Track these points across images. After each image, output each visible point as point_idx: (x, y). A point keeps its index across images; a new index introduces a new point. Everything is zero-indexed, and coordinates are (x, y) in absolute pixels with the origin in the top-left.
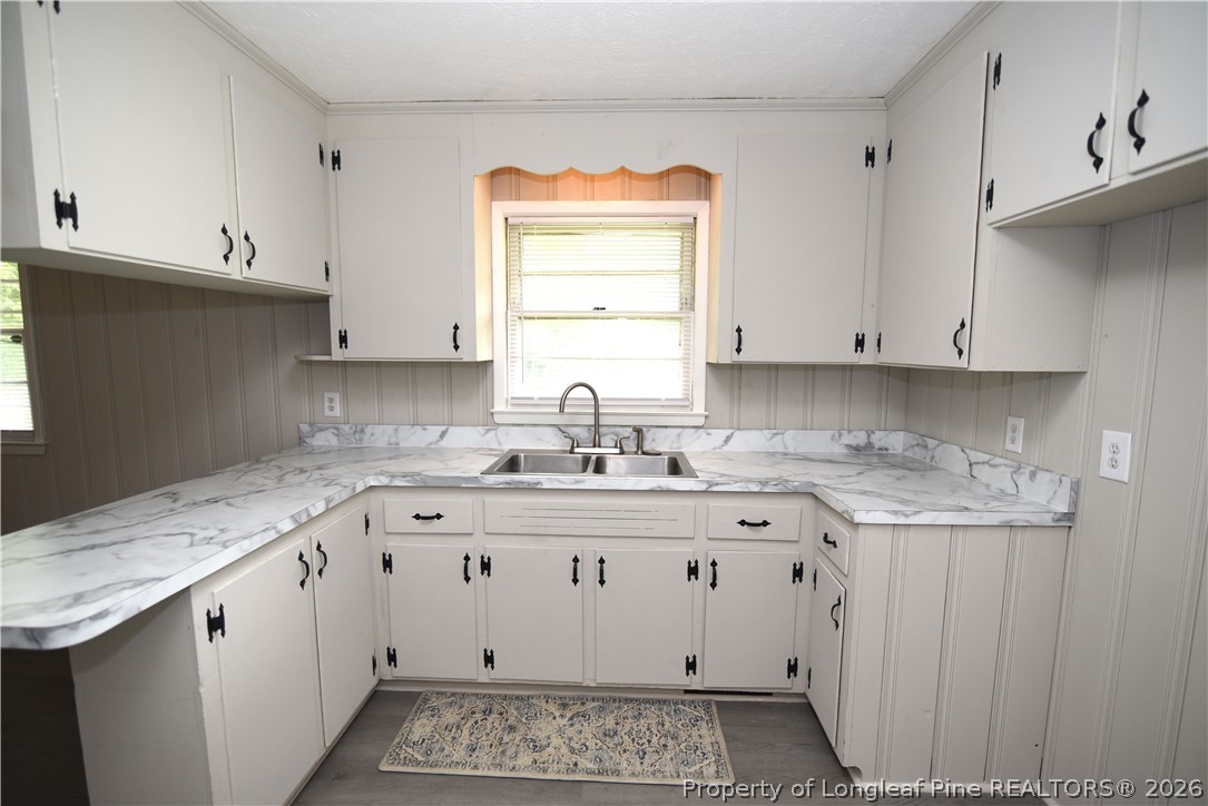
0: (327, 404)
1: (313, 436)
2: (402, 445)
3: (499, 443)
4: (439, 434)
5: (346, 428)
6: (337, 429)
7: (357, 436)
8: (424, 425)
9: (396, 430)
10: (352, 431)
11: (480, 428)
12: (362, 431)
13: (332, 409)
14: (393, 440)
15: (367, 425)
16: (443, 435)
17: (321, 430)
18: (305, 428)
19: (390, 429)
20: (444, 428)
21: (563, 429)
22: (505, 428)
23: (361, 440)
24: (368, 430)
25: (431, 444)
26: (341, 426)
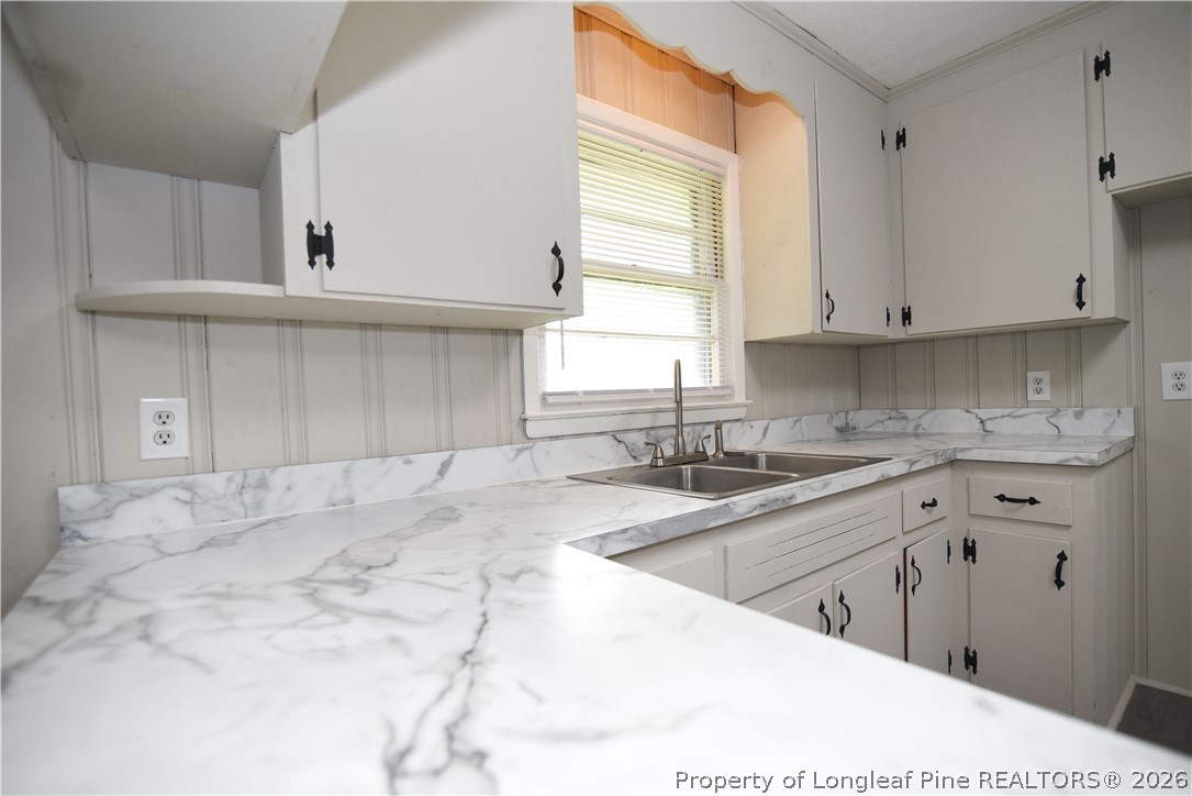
0: (149, 428)
1: (109, 516)
2: (359, 502)
3: (537, 471)
4: (437, 467)
5: (216, 483)
6: (189, 488)
7: (248, 497)
8: (405, 454)
9: (347, 471)
10: (233, 487)
11: (507, 448)
12: (263, 484)
13: (164, 439)
14: (341, 494)
15: (274, 468)
16: (444, 468)
17: (135, 496)
18: (77, 497)
19: (333, 470)
20: (444, 456)
21: (619, 436)
22: (545, 444)
23: (259, 505)
24: (279, 479)
25: (421, 489)
26: (200, 478)
